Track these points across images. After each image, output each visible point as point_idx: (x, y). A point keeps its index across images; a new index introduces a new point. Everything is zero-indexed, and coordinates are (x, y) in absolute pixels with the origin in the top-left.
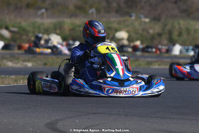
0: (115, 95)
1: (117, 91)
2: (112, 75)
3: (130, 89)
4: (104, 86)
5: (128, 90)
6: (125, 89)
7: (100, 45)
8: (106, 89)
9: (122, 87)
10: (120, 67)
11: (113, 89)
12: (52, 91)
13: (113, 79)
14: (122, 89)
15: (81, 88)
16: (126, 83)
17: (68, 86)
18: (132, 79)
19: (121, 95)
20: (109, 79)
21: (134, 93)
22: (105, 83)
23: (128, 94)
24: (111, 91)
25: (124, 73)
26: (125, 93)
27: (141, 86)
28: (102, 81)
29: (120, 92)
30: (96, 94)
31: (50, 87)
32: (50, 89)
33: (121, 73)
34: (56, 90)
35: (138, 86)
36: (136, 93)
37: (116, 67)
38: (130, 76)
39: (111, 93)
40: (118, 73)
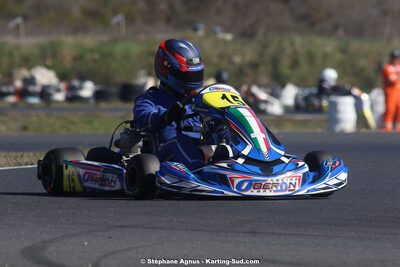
0: (255, 193)
1: (258, 185)
2: (246, 152)
3: (285, 180)
4: (230, 175)
5: (280, 182)
6: (274, 179)
7: (207, 90)
8: (236, 181)
9: (268, 176)
10: (259, 134)
11: (251, 182)
12: (107, 188)
13: (249, 160)
14: (270, 180)
15: (181, 181)
16: (276, 169)
17: (153, 177)
18: (286, 160)
19: (268, 193)
20: (241, 161)
21: (292, 188)
22: (232, 168)
23: (282, 190)
24: (246, 184)
25: (269, 148)
26: (274, 189)
27: (304, 174)
28: (225, 165)
29: (266, 187)
30: (215, 192)
31: (103, 180)
32: (102, 185)
33: (264, 149)
34: (118, 186)
35: (300, 173)
36: (297, 188)
37: (252, 136)
38: (282, 153)
39: (247, 189)
40: (256, 148)
